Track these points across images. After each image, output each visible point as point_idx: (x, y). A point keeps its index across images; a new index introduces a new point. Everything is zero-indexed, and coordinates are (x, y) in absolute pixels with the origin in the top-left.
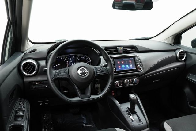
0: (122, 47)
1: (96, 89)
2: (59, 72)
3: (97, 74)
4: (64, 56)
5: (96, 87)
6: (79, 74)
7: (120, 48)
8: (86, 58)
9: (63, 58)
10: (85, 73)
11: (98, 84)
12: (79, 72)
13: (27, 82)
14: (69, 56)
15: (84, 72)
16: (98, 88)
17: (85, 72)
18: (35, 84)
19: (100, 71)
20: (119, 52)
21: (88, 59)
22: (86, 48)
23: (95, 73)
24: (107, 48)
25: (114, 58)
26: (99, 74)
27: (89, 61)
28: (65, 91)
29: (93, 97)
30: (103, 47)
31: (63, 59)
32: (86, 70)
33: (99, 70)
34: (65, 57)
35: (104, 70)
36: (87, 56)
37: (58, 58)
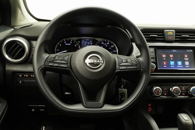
0: (173, 30)
1: (120, 97)
2: (54, 57)
3: (121, 68)
4: (75, 39)
5: (121, 92)
6: (88, 64)
7: (170, 32)
8: (111, 44)
9: (73, 41)
10: (98, 64)
11: (124, 88)
12: (88, 61)
13: (9, 71)
14: (84, 39)
15: (95, 61)
16: (123, 95)
17: (98, 61)
18: (23, 76)
19: (125, 64)
20: (166, 39)
21: (112, 46)
22: (109, 26)
23: (117, 66)
24: (147, 31)
25: (156, 48)
26: (123, 68)
27: (114, 51)
28: (66, 93)
29: (108, 108)
30: (139, 27)
31: (73, 43)
32: (101, 59)
33: (124, 61)
34: (77, 40)
35: (134, 63)
36: (112, 42)
37: (66, 41)
